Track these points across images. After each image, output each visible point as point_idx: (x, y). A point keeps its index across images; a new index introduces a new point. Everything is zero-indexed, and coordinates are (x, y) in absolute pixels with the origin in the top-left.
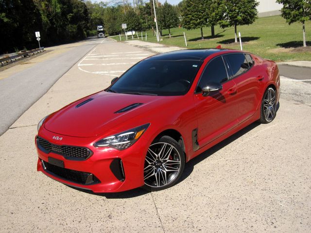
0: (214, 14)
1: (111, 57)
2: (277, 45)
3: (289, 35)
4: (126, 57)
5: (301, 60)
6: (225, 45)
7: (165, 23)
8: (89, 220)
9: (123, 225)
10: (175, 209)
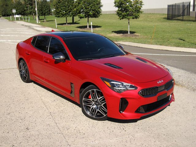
0: (75, 9)
1: (7, 31)
2: (113, 32)
3: (119, 26)
4: (17, 31)
5: (127, 42)
6: (81, 29)
7: (42, 12)
8: (14, 131)
9: (37, 133)
10: (67, 123)
